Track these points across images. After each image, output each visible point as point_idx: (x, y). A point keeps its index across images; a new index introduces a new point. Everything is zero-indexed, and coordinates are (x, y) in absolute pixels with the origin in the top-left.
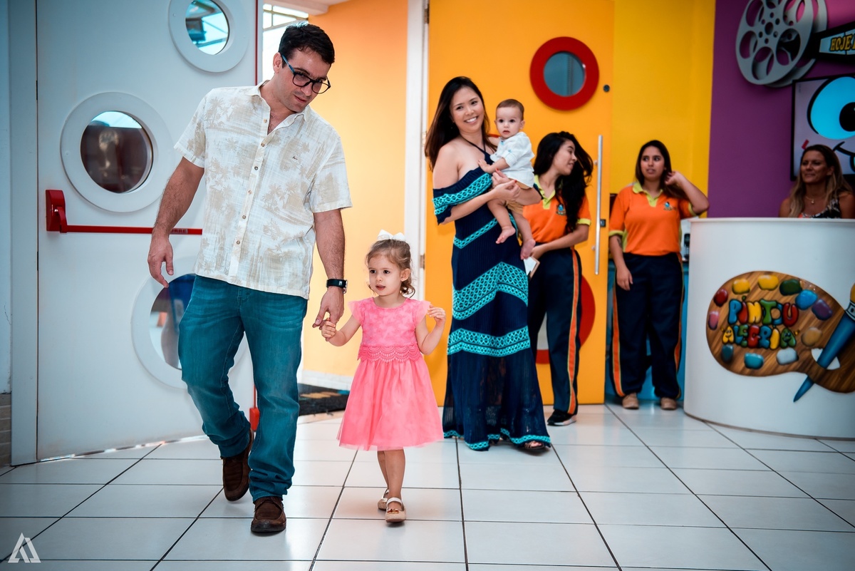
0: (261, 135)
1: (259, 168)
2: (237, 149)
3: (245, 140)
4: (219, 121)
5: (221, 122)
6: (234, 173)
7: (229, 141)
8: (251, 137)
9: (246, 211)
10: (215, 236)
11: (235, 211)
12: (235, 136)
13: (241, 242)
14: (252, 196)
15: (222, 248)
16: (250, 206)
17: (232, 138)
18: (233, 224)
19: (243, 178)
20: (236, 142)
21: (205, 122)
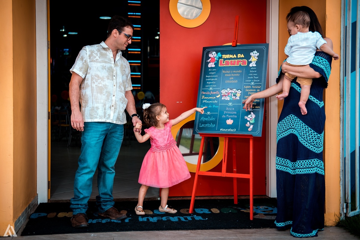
0: (112, 63)
1: (115, 76)
2: (106, 69)
3: (108, 65)
4: (96, 59)
5: (97, 59)
6: (107, 79)
7: (103, 66)
8: (109, 64)
9: (114, 93)
10: (101, 104)
11: (110, 94)
12: (104, 64)
13: (114, 105)
14: (115, 87)
15: (105, 109)
16: (115, 91)
17: (103, 65)
18: (110, 99)
19: (111, 80)
20: (105, 66)
21: (88, 60)
